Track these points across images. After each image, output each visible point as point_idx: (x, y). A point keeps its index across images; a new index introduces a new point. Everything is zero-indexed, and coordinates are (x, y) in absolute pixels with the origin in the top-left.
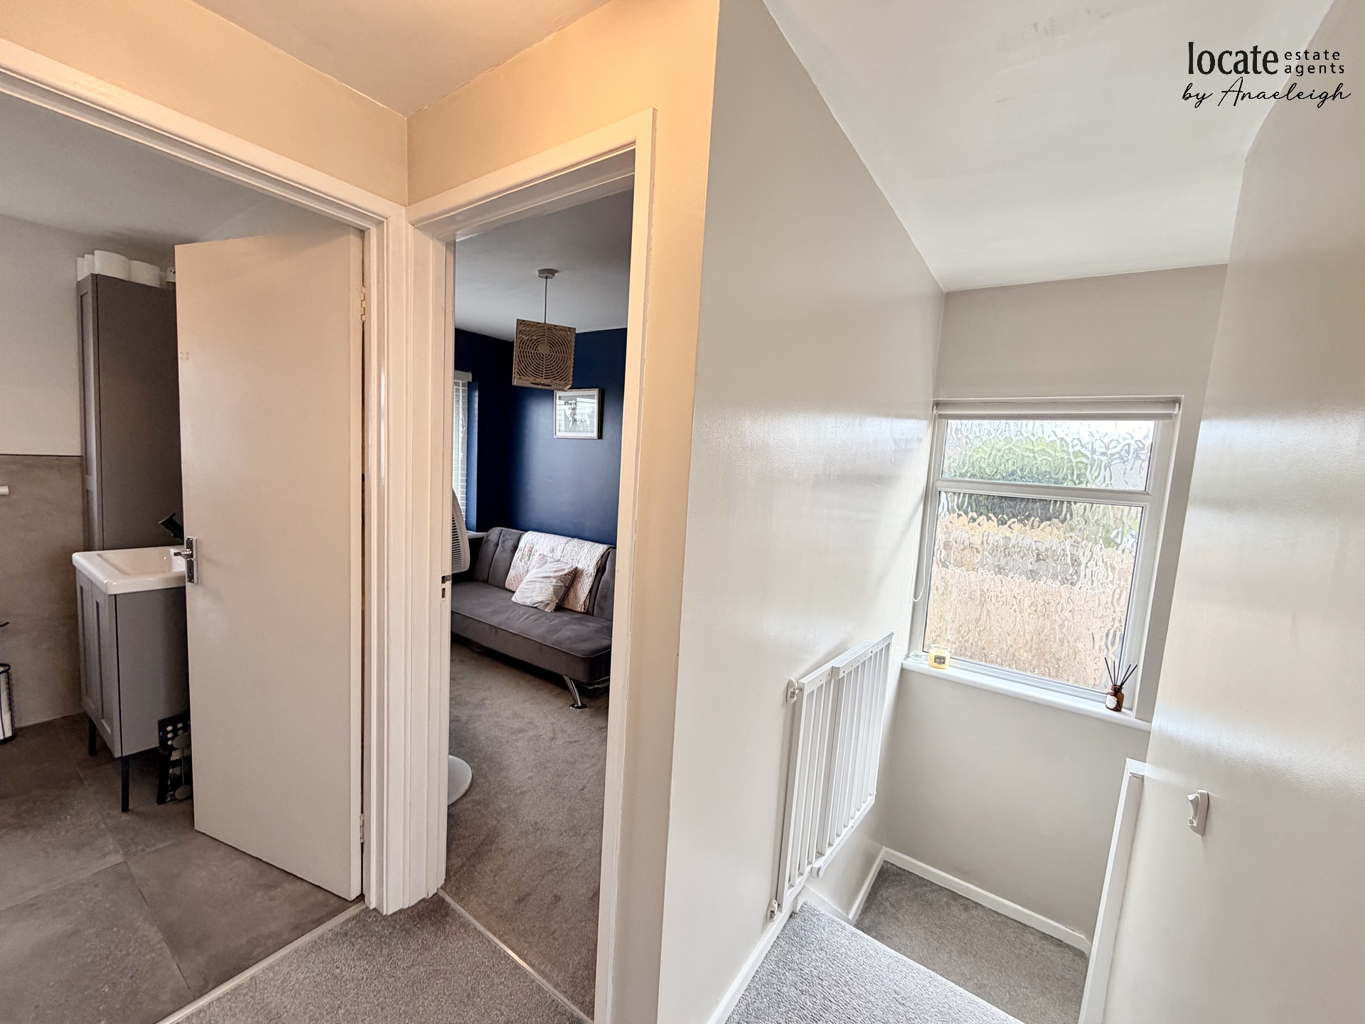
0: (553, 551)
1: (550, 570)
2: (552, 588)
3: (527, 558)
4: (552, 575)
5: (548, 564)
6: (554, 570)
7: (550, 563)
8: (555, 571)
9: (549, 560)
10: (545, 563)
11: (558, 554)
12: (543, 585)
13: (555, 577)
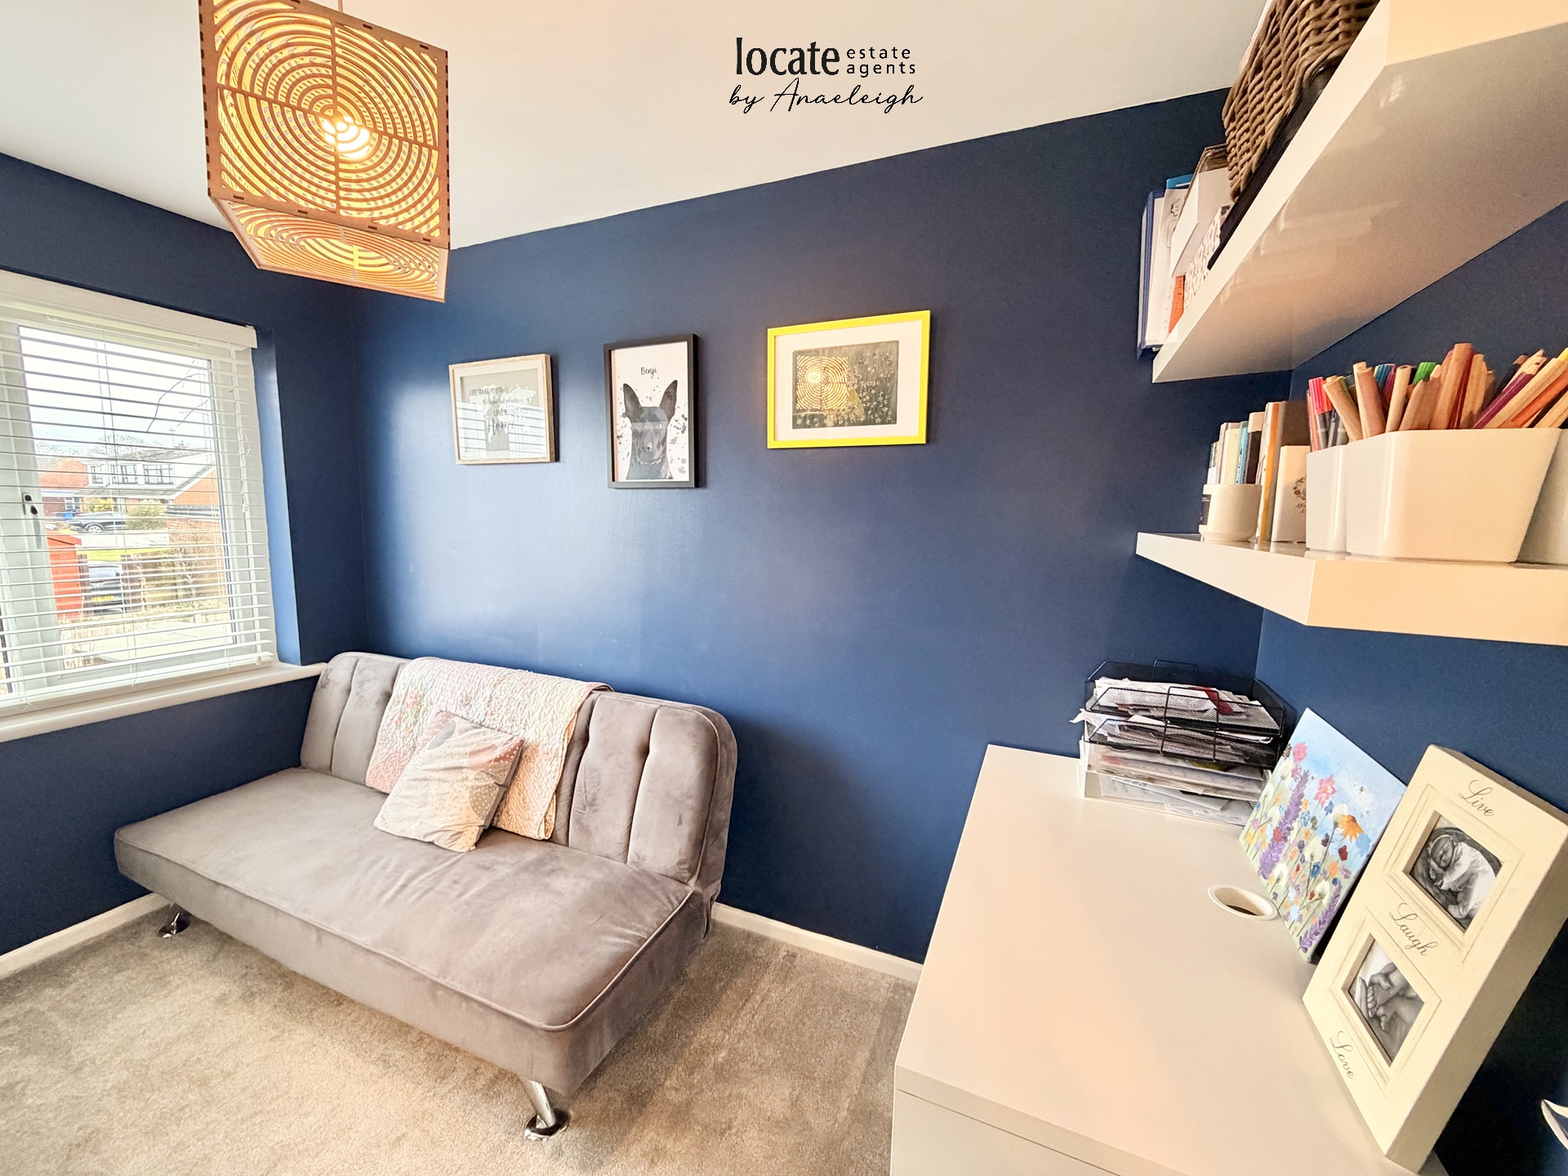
0: (467, 702)
1: (461, 750)
2: (467, 795)
3: (411, 720)
4: (465, 762)
5: (456, 737)
6: (469, 749)
7: (461, 732)
8: (473, 753)
9: (460, 724)
10: (450, 734)
11: (478, 710)
12: (445, 787)
13: (473, 768)
